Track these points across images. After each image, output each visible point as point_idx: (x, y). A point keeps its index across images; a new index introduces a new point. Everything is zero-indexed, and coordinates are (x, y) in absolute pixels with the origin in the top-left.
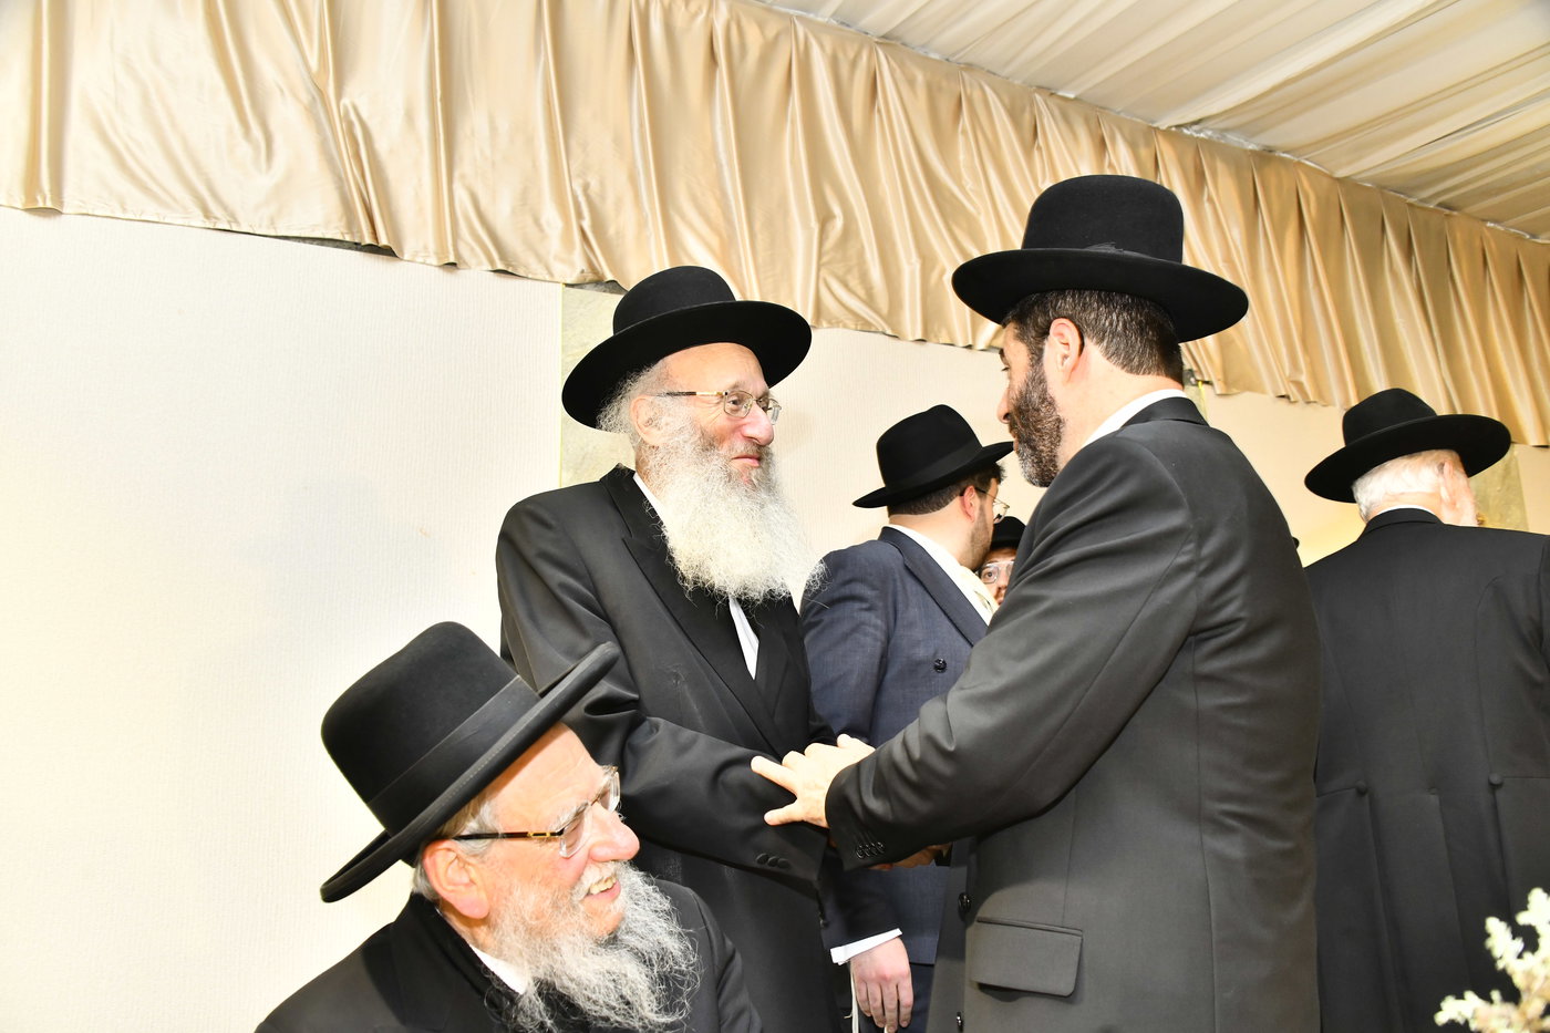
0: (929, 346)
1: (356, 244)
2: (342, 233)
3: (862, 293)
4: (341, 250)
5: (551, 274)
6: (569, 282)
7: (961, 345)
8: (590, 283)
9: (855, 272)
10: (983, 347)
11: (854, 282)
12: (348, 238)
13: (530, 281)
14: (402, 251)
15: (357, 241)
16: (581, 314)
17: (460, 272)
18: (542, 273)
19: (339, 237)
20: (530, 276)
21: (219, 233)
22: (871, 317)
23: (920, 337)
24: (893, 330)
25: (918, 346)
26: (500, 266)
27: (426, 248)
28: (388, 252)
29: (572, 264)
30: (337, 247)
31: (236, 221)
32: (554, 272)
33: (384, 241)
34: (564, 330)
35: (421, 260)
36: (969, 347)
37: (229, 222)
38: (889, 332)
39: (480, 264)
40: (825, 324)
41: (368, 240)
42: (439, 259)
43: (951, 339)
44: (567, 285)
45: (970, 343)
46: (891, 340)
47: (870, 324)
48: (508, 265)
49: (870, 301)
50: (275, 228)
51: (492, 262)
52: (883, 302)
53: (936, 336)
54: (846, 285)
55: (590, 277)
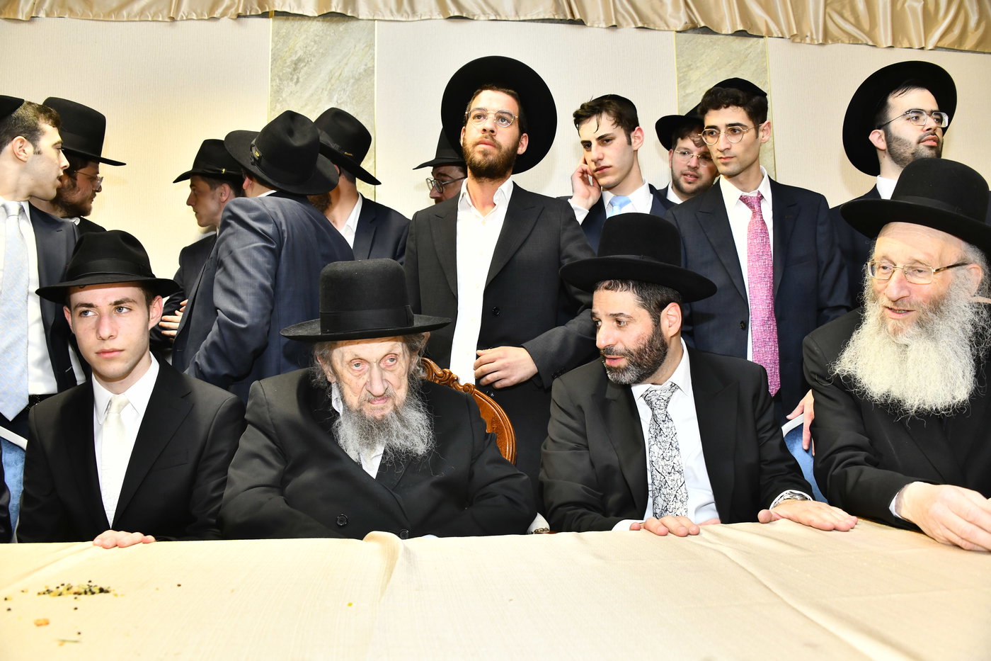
0: (896, 50)
1: (561, 20)
2: (554, 15)
3: (852, 20)
4: (553, 24)
5: (668, 26)
6: (678, 29)
7: (917, 47)
8: (690, 29)
9: (848, 7)
10: (930, 48)
11: (847, 14)
12: (556, 17)
13: (656, 32)
14: (586, 20)
15: (561, 18)
16: (687, 48)
17: (619, 30)
18: (663, 26)
19: (552, 17)
20: (657, 28)
21: (493, 22)
22: (860, 35)
23: (890, 44)
24: (873, 41)
25: (889, 50)
26: (640, 25)
27: (598, 18)
28: (581, 23)
29: (680, 20)
30: (552, 23)
31: (499, 15)
32: (669, 24)
33: (578, 16)
34: (677, 58)
35: (596, 25)
36: (922, 48)
37: (496, 16)
38: (871, 43)
39: (628, 24)
40: (830, 42)
41: (569, 17)
42: (606, 24)
43: (910, 44)
44: (678, 32)
45: (923, 46)
46: (871, 48)
47: (857, 39)
48: (644, 24)
49: (858, 25)
50: (519, 16)
51: (635, 23)
52: (866, 25)
53: (900, 43)
54: (842, 16)
55: (690, 25)
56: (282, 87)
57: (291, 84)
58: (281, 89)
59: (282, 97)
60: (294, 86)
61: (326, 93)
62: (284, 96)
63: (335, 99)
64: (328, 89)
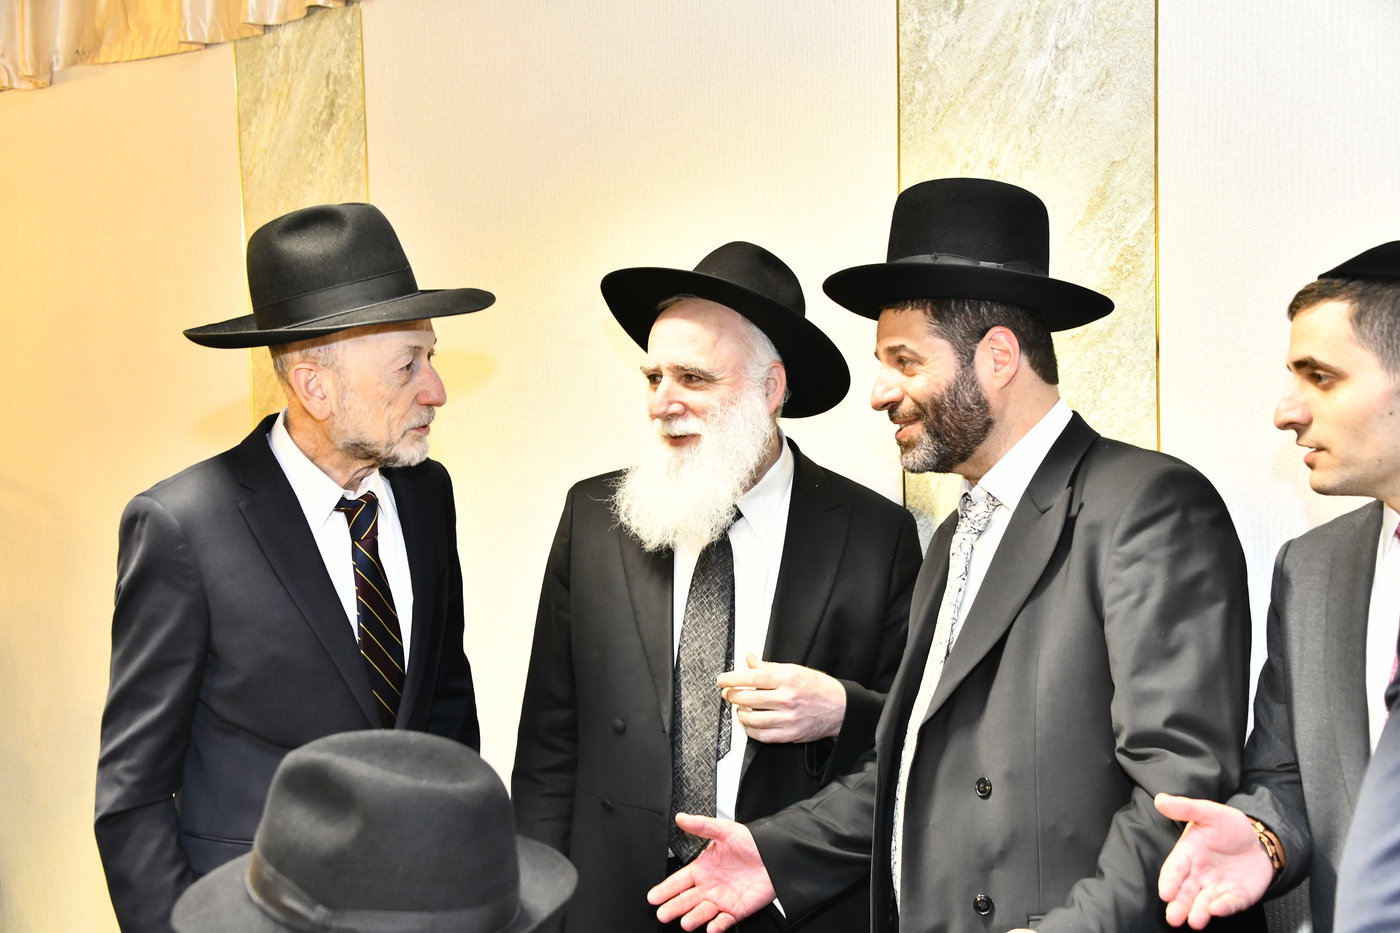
56: (926, 32)
57: (945, 18)
58: (922, 38)
59: (926, 59)
60: (952, 22)
61: (1030, 23)
62: (931, 55)
63: (1050, 39)
64: (1033, 13)
